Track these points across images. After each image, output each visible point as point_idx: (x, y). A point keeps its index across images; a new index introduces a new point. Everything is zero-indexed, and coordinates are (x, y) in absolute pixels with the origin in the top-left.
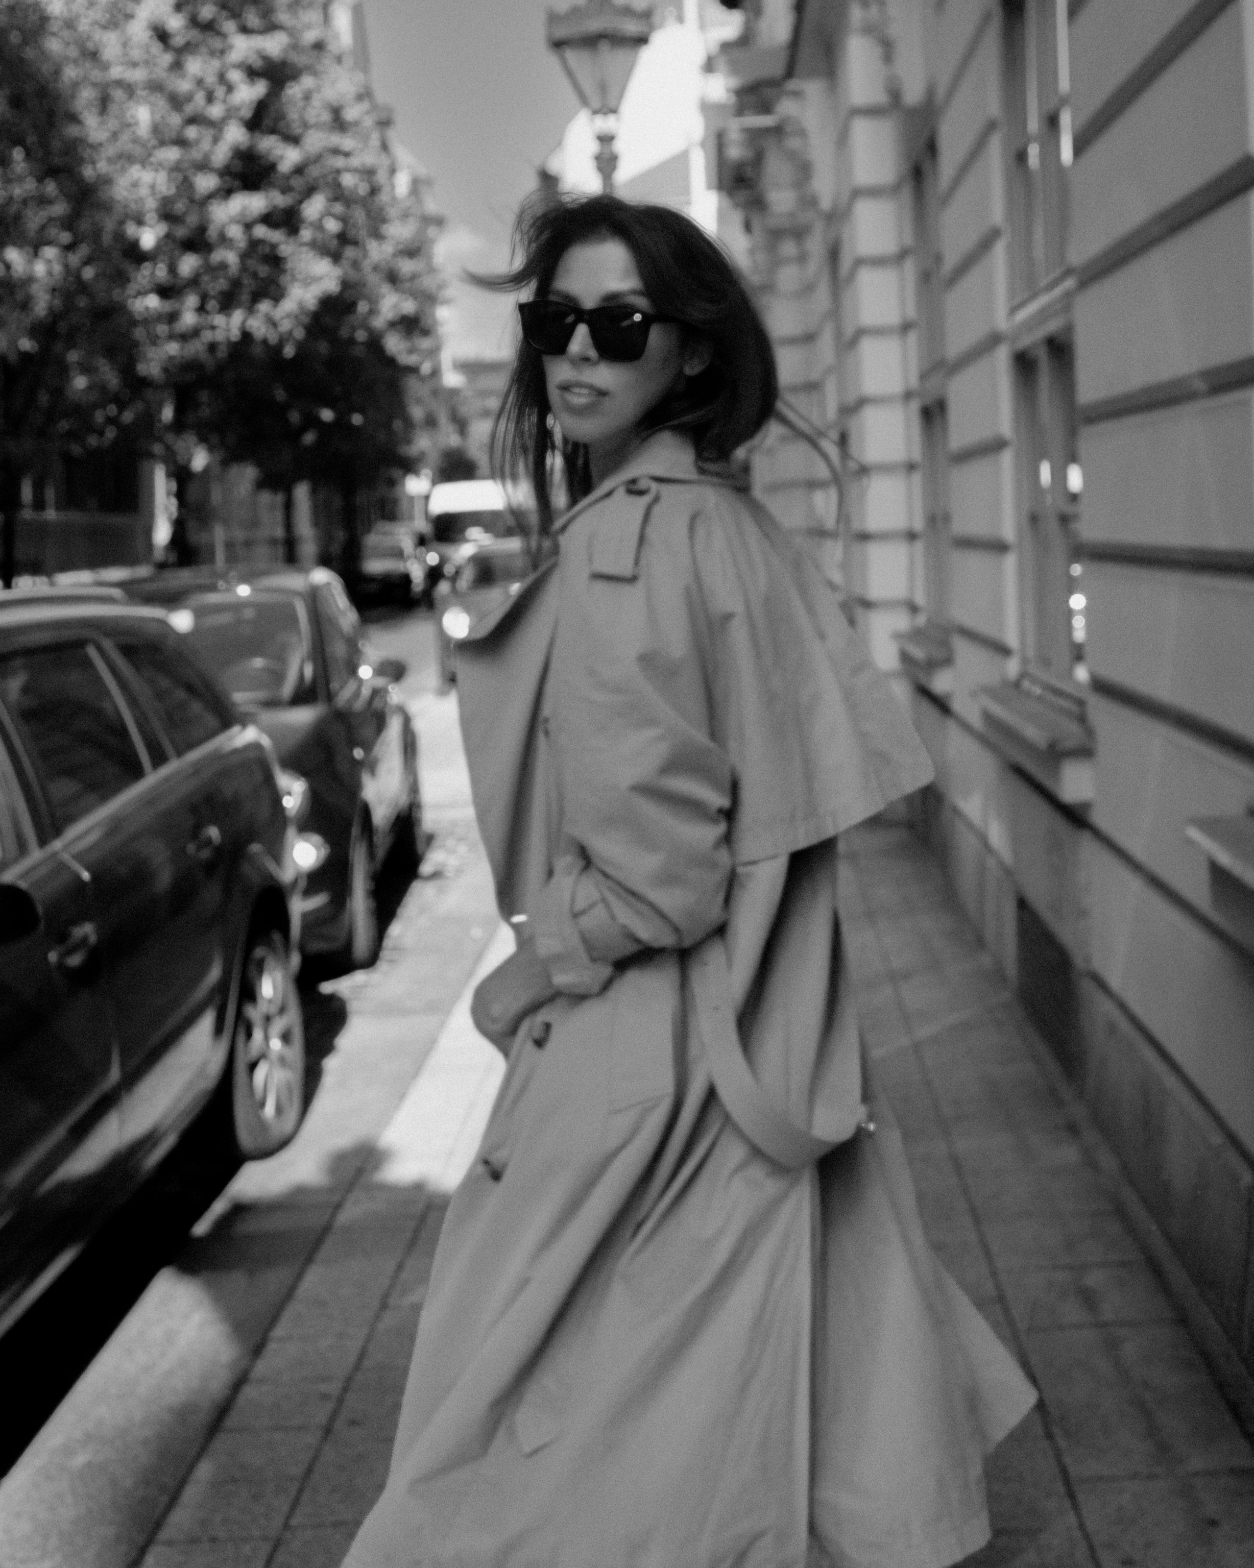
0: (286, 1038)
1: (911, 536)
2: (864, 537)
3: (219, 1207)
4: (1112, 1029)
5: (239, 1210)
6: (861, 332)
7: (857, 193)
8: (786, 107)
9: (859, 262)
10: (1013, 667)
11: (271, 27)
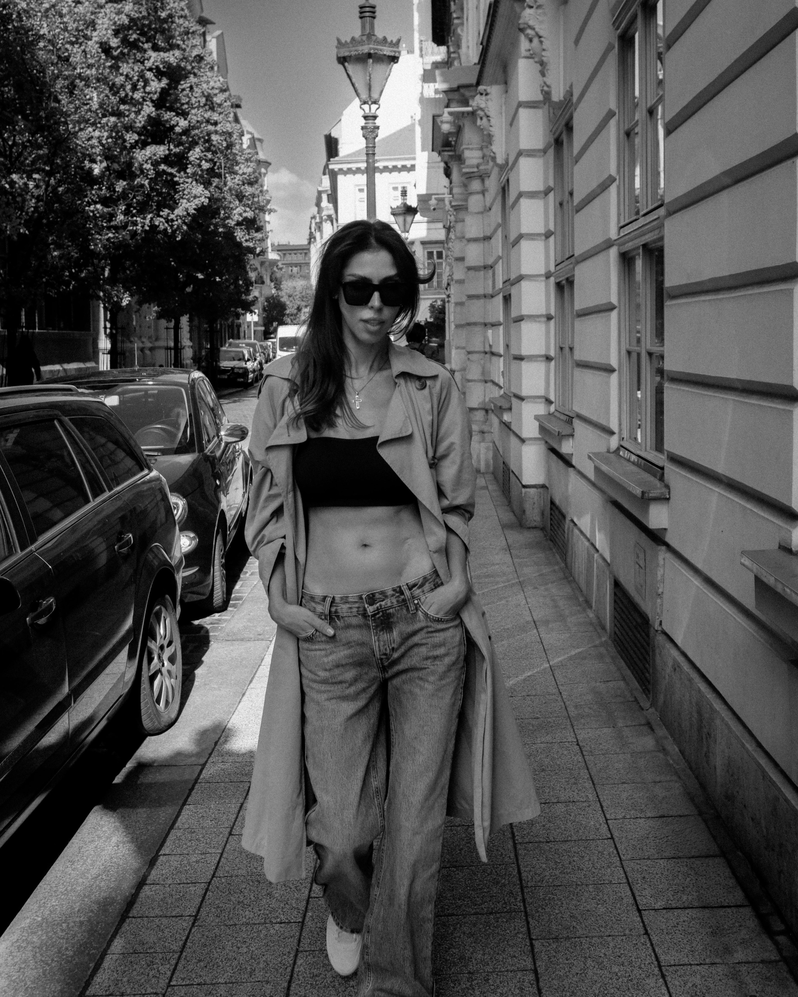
0: (172, 660)
1: (548, 359)
2: (520, 358)
3: (130, 765)
4: (676, 667)
5: (142, 767)
6: (521, 237)
7: (520, 154)
8: (478, 101)
9: (520, 195)
10: (614, 442)
11: (172, 47)
